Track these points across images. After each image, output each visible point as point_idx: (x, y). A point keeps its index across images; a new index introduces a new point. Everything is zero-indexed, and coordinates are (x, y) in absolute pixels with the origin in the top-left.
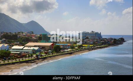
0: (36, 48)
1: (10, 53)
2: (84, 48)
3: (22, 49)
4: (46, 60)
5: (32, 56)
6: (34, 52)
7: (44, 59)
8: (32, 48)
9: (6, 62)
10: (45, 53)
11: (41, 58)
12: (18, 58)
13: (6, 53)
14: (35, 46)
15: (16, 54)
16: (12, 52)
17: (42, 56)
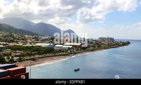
0: (71, 47)
1: (54, 49)
2: (101, 47)
3: (62, 47)
4: (76, 55)
5: (67, 51)
6: (69, 49)
7: (75, 53)
8: (68, 47)
9: (51, 55)
10: (76, 50)
11: (73, 53)
12: (59, 52)
13: (51, 49)
14: (70, 45)
15: (58, 50)
16: (55, 49)
17: (74, 51)
